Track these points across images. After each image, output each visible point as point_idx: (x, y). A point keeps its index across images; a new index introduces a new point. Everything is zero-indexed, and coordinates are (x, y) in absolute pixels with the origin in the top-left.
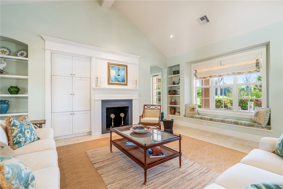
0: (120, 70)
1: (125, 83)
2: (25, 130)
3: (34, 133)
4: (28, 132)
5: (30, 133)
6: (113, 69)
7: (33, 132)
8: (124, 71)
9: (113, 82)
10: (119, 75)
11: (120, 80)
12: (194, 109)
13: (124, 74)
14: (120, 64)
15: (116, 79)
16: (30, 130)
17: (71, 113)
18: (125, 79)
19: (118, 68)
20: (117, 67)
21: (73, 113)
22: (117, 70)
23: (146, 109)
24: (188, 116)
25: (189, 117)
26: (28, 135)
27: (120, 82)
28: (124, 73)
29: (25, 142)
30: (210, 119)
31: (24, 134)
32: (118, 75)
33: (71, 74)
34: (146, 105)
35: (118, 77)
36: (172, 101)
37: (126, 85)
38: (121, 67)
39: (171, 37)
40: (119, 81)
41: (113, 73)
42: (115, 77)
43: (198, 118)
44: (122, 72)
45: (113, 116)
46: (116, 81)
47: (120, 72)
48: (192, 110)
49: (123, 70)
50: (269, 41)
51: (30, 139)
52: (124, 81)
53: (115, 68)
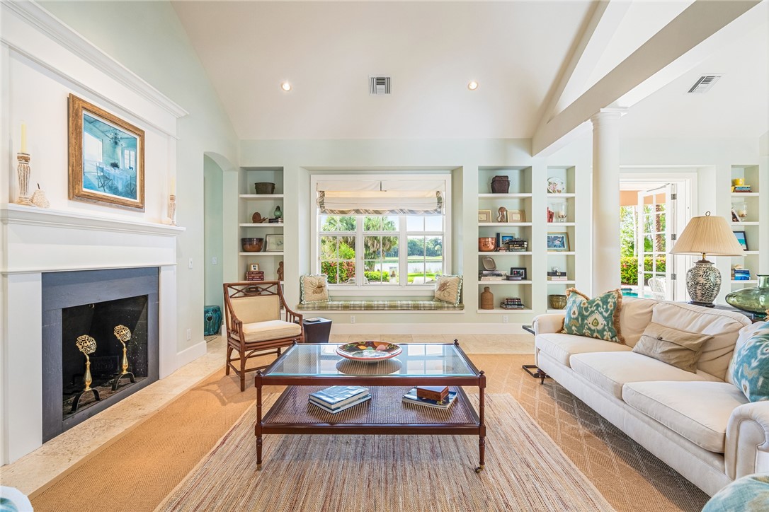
0: (120, 143)
1: (138, 200)
6: (91, 132)
8: (133, 153)
9: (92, 189)
10: (115, 165)
11: (120, 188)
12: (322, 287)
13: (133, 165)
15: (106, 178)
18: (136, 186)
19: (112, 135)
20: (106, 128)
22: (108, 142)
23: (231, 297)
24: (309, 306)
25: (314, 309)
27: (120, 194)
28: (133, 159)
30: (366, 307)
32: (113, 162)
34: (230, 286)
35: (112, 171)
36: (252, 269)
37: (140, 207)
38: (122, 133)
39: (287, 87)
40: (115, 191)
41: (94, 149)
42: (102, 170)
43: (338, 307)
44: (126, 152)
45: (87, 345)
46: (103, 186)
47: (119, 150)
48: (318, 290)
49: (128, 147)
50: (461, 165)
52: (132, 194)
53: (101, 129)
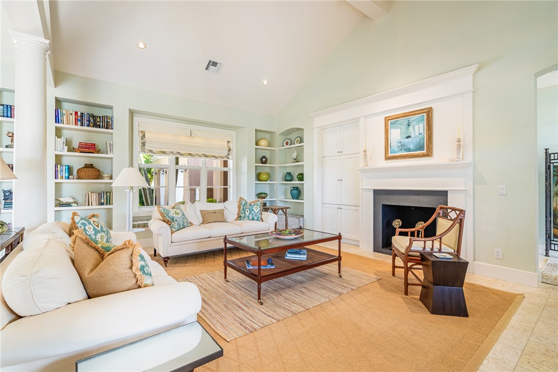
0: (411, 124)
1: (425, 151)
2: (246, 208)
3: (253, 214)
4: (247, 211)
5: (249, 212)
6: (394, 128)
7: (253, 212)
8: (421, 125)
9: (395, 153)
10: (409, 137)
11: (412, 147)
13: (421, 131)
14: (411, 112)
15: (403, 145)
16: (250, 210)
17: (340, 207)
18: (424, 143)
19: (407, 122)
20: (404, 121)
21: (342, 207)
22: (404, 127)
26: (247, 214)
27: (412, 151)
28: (421, 128)
29: (244, 218)
31: (245, 211)
32: (407, 136)
33: (338, 152)
35: (407, 140)
37: (428, 155)
38: (412, 118)
40: (409, 150)
41: (396, 135)
42: (400, 142)
44: (417, 127)
46: (401, 150)
47: (411, 128)
49: (418, 123)
51: (249, 217)
52: (421, 148)
53: (400, 123)
